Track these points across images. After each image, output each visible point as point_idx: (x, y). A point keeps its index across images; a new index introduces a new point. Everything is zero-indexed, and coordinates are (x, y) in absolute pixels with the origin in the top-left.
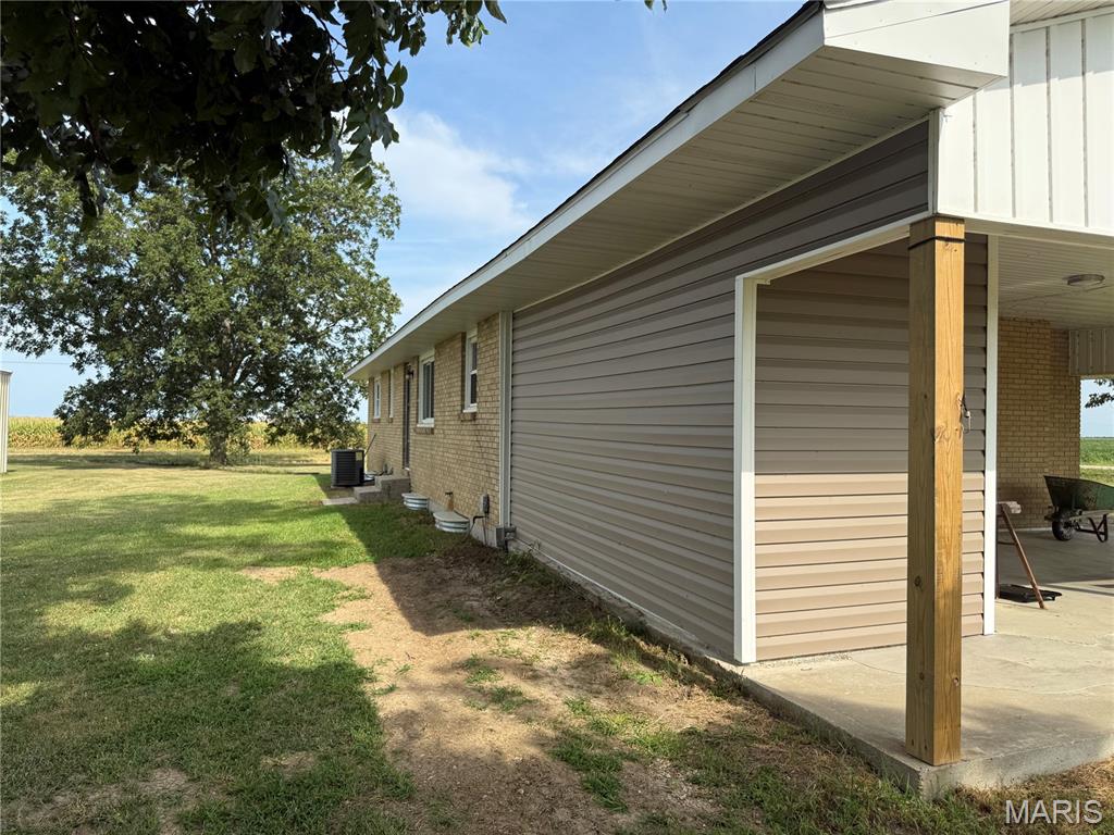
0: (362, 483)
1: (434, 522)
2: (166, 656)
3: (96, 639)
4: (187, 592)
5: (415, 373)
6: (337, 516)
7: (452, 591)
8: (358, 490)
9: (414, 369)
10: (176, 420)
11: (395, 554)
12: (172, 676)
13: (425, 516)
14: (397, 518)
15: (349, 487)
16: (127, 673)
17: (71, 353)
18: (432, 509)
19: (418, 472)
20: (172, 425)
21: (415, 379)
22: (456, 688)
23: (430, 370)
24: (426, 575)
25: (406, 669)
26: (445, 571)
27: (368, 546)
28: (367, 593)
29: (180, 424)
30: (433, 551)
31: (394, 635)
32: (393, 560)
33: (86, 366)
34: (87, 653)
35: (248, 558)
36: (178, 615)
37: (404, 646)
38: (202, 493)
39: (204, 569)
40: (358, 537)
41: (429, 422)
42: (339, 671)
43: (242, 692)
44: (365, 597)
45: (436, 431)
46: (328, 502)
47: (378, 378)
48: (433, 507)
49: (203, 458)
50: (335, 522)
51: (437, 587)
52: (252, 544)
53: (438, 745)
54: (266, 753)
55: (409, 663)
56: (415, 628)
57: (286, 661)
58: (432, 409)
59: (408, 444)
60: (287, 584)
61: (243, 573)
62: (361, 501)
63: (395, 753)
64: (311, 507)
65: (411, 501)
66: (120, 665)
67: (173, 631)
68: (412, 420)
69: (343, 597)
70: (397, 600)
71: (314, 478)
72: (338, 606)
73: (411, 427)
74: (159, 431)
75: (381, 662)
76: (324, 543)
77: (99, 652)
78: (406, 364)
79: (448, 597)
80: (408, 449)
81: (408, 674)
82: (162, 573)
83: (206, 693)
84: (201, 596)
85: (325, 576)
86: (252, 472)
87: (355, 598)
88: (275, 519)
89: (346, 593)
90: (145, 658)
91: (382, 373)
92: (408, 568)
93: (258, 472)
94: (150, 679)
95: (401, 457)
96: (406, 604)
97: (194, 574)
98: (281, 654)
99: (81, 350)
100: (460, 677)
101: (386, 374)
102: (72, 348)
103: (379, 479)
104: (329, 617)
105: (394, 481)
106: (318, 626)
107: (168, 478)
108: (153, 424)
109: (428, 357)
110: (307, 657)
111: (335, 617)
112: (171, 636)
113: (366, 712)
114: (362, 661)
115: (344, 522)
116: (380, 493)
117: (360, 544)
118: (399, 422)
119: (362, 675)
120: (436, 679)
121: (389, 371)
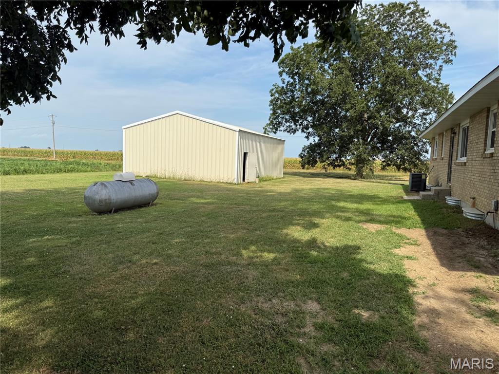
0: (425, 189)
1: (462, 213)
2: (322, 253)
3: (299, 241)
4: (336, 229)
5: (457, 133)
6: (409, 205)
7: (468, 250)
8: (422, 193)
9: (457, 131)
10: (343, 159)
11: (437, 226)
12: (323, 262)
13: (458, 209)
14: (441, 208)
15: (418, 191)
16: (306, 257)
17: (305, 132)
18: (462, 206)
19: (456, 186)
20: (340, 161)
21: (457, 136)
22: (462, 302)
23: (466, 131)
24: (453, 239)
25: (434, 285)
26: (465, 239)
27: (422, 220)
28: (418, 243)
29: (345, 160)
30: (459, 228)
31: (430, 266)
32: (436, 229)
33: (310, 137)
34: (294, 247)
35: (363, 218)
36: (330, 238)
37: (434, 273)
38: (350, 189)
39: (344, 220)
40: (418, 215)
41: (464, 159)
42: (397, 277)
43: (350, 276)
44: (417, 245)
45: (467, 164)
46: (406, 197)
47: (437, 137)
48: (463, 204)
49: (353, 175)
50: (407, 207)
51: (459, 246)
52: (366, 213)
53: (446, 329)
54: (355, 307)
55: (436, 282)
56: (442, 265)
57: (372, 267)
58: (466, 152)
59: (451, 171)
60: (379, 233)
61: (360, 225)
62: (423, 199)
63: (420, 326)
64: (397, 199)
65: (450, 201)
66: (304, 254)
67: (327, 244)
68: (454, 158)
69: (405, 243)
70: (434, 249)
71: (401, 186)
72: (402, 246)
73: (453, 162)
74: (336, 164)
75: (420, 278)
76: (400, 217)
77: (298, 247)
78: (452, 129)
79: (465, 253)
80: (451, 174)
81: (434, 288)
82: (327, 220)
83: (335, 273)
84: (340, 232)
85: (398, 231)
86: (374, 182)
87: (412, 244)
88: (379, 203)
89: (407, 241)
90: (314, 253)
91: (439, 135)
92: (443, 234)
93: (376, 182)
94: (314, 262)
95: (447, 178)
96: (439, 252)
97: (339, 222)
98: (371, 263)
99: (308, 131)
100: (467, 297)
101: (441, 134)
102: (305, 131)
103: (434, 188)
104: (397, 251)
105: (441, 190)
106: (391, 254)
107: (338, 183)
108: (333, 160)
109: (465, 123)
110: (383, 268)
111: (401, 252)
112: (325, 246)
113: (408, 301)
114: (410, 275)
115: (412, 207)
116: (433, 195)
117: (419, 219)
118: (446, 159)
119: (409, 283)
120: (451, 295)
121: (443, 133)
